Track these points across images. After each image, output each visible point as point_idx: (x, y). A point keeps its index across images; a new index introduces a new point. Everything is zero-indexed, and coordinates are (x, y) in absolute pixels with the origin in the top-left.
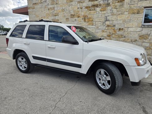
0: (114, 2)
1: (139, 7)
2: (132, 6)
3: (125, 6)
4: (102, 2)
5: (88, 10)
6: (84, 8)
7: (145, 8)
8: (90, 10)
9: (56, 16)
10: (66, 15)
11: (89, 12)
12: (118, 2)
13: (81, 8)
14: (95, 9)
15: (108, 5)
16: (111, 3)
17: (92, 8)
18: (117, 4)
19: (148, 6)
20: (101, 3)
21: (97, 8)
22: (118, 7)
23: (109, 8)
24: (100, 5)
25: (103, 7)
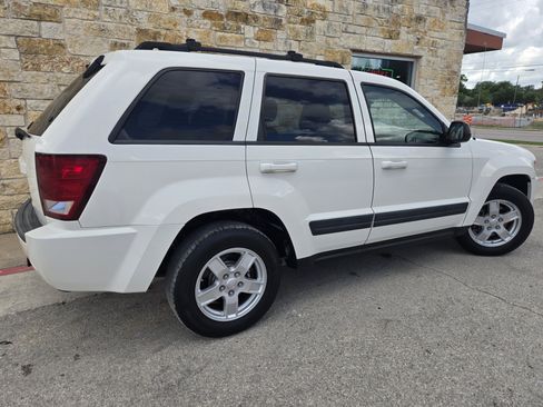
0: (292, 19)
1: (343, 46)
2: (331, 41)
3: (317, 38)
4: (259, 10)
5: (214, 25)
6: (197, 13)
7: (354, 51)
8: (224, 29)
9: (40, 19)
10: (111, 26)
11: (219, 33)
12: (302, 22)
13: (188, 13)
14: (239, 28)
15: (278, 23)
16: (284, 22)
17: (231, 23)
18: (298, 26)
19: (357, 47)
20: (256, 10)
21: (247, 27)
22: (302, 38)
23: (280, 34)
24: (256, 18)
25: (263, 25)
